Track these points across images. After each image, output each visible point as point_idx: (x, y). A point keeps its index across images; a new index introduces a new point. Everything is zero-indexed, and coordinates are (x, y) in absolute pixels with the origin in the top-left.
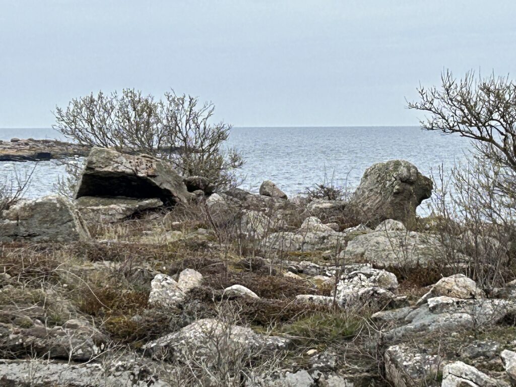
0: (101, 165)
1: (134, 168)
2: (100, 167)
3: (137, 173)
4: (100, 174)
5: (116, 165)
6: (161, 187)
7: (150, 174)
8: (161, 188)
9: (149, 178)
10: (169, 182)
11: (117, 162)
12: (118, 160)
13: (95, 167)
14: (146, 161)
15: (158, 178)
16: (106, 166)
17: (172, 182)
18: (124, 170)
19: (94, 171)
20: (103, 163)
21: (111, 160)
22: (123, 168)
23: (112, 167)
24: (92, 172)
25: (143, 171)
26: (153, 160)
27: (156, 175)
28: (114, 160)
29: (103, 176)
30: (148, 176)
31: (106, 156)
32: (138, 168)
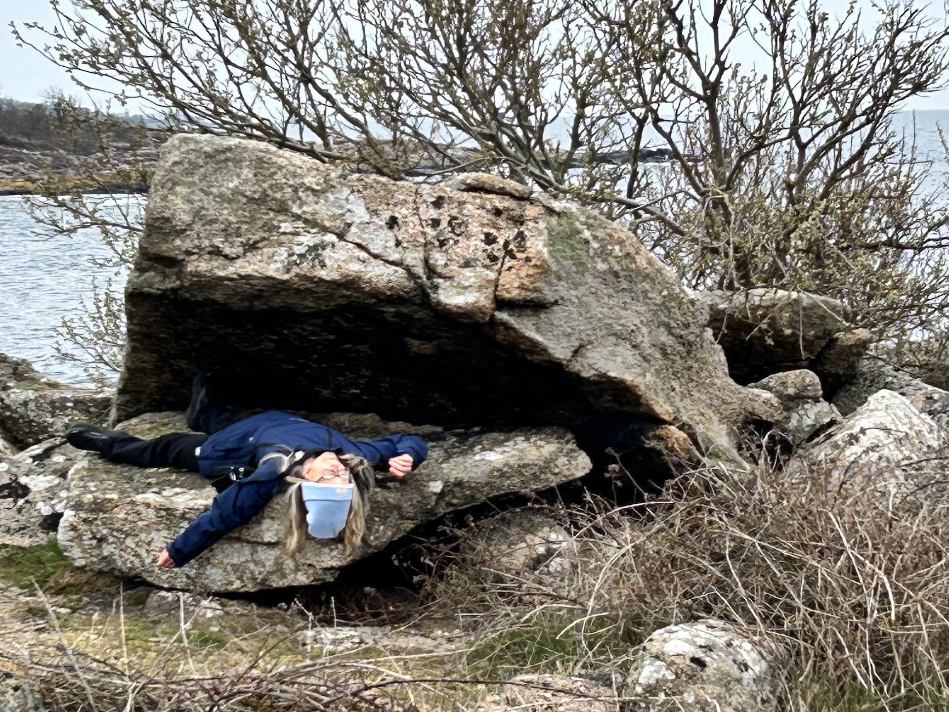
0: (218, 241)
1: (414, 258)
2: (216, 252)
3: (436, 287)
4: (219, 296)
5: (308, 239)
6: (576, 367)
7: (515, 294)
8: (577, 376)
9: (503, 316)
10: (626, 337)
11: (312, 223)
12: (322, 209)
13: (189, 253)
14: (487, 217)
15: (558, 315)
16: (252, 247)
17: (644, 339)
18: (354, 268)
19: (180, 275)
20: (228, 232)
21: (282, 209)
22: (351, 259)
23: (283, 252)
24: (172, 283)
25: (468, 276)
26: (531, 211)
27: (549, 295)
28: (295, 209)
29: (237, 304)
30: (501, 303)
31: (248, 190)
32: (438, 258)
